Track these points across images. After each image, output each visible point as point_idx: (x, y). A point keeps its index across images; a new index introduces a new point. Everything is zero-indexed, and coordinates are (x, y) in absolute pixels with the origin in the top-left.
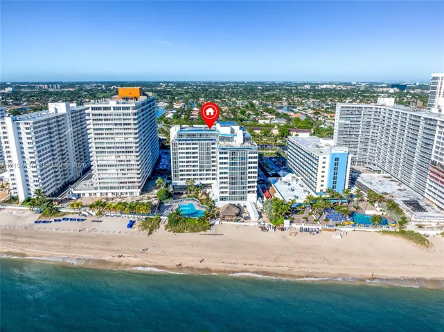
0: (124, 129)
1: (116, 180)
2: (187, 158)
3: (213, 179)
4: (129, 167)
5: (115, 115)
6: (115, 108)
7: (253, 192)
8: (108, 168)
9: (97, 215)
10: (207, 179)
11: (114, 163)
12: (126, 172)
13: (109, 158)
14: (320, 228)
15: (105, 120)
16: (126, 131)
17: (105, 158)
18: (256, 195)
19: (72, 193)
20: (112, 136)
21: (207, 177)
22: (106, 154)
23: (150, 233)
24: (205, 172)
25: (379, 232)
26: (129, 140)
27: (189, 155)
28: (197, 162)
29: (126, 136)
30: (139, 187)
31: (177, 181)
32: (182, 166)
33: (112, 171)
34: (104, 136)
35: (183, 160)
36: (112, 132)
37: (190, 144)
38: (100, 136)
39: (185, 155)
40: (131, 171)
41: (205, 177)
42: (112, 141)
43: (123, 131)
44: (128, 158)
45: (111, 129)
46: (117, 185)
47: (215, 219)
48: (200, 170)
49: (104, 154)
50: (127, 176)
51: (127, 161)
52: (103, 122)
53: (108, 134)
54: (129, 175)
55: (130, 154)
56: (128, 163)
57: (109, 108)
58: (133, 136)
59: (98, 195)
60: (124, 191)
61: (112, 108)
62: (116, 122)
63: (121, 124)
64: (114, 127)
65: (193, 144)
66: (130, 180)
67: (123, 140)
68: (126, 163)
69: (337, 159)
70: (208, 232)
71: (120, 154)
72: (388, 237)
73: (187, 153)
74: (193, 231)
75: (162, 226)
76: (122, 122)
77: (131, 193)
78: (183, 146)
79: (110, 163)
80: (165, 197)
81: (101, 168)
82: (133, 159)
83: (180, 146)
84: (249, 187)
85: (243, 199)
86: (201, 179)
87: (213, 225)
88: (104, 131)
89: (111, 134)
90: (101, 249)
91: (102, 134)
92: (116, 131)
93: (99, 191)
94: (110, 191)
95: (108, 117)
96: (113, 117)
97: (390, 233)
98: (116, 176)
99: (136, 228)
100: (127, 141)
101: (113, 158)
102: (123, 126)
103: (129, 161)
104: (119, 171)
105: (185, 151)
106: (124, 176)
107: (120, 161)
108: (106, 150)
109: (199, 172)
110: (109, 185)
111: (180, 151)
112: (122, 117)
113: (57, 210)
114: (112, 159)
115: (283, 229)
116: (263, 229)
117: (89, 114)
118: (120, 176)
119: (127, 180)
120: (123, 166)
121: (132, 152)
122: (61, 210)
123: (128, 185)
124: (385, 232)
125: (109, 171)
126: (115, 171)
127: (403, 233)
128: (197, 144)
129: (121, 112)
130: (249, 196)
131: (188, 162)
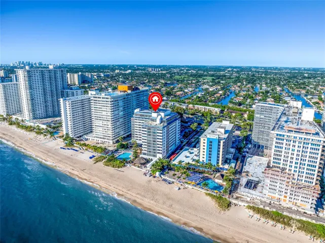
1: (102, 134)
2: (139, 128)
4: (108, 129)
8: (99, 127)
11: (102, 125)
12: (107, 131)
13: (100, 123)
16: (107, 110)
17: (98, 122)
19: (84, 137)
20: (101, 112)
23: (95, 163)
25: (206, 193)
29: (107, 112)
32: (136, 132)
35: (137, 128)
37: (140, 120)
40: (109, 131)
42: (101, 114)
44: (108, 124)
45: (101, 108)
46: (102, 137)
47: (130, 163)
52: (98, 104)
54: (108, 133)
55: (108, 122)
56: (108, 126)
57: (100, 98)
58: (110, 113)
59: (95, 140)
60: (105, 140)
61: (102, 98)
62: (103, 105)
63: (105, 106)
65: (142, 120)
68: (106, 126)
69: (211, 142)
71: (104, 121)
73: (139, 125)
74: (113, 166)
75: (104, 161)
77: (109, 142)
79: (100, 125)
81: (97, 127)
82: (110, 124)
83: (135, 121)
84: (158, 150)
85: (154, 156)
87: (126, 166)
88: (98, 109)
89: (101, 110)
93: (95, 139)
94: (100, 139)
95: (100, 102)
96: (102, 102)
98: (102, 132)
100: (107, 115)
104: (104, 130)
106: (106, 133)
107: (104, 125)
108: (99, 118)
110: (100, 136)
111: (135, 123)
112: (105, 103)
115: (154, 177)
117: (92, 100)
118: (104, 132)
119: (107, 135)
120: (106, 128)
121: (110, 121)
122: (74, 145)
123: (107, 137)
125: (99, 129)
126: (102, 130)
128: (144, 120)
129: (105, 100)
130: (158, 155)
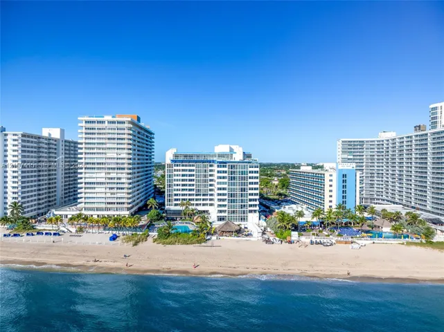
0: (118, 144)
1: (103, 200)
2: (183, 180)
3: (211, 205)
4: (119, 186)
5: (109, 129)
6: (110, 122)
7: (255, 211)
8: (96, 186)
9: (77, 231)
10: (204, 205)
11: (103, 180)
12: (115, 191)
13: (98, 175)
14: (334, 241)
15: (98, 134)
16: (119, 146)
17: (94, 175)
18: (257, 214)
19: (53, 213)
20: (104, 151)
21: (205, 202)
22: (96, 171)
23: (135, 244)
24: (202, 197)
25: (403, 244)
26: (122, 156)
27: (185, 178)
28: (193, 185)
29: (119, 151)
30: (129, 209)
31: (171, 207)
32: (177, 190)
33: (100, 189)
34: (95, 151)
35: (178, 183)
36: (104, 146)
37: (186, 166)
38: (92, 151)
39: (181, 178)
40: (121, 191)
41: (202, 202)
42: (104, 156)
43: (116, 146)
44: (119, 176)
45: (103, 143)
46: (104, 206)
47: (212, 235)
48: (197, 195)
49: (93, 171)
50: (115, 196)
51: (118, 178)
52: (96, 136)
53: (99, 149)
54: (119, 195)
55: (121, 171)
56: (119, 181)
57: (103, 122)
58: (126, 151)
60: (111, 213)
61: (106, 122)
62: (110, 136)
63: (114, 139)
64: (107, 141)
65: (190, 166)
66: (119, 201)
67: (115, 156)
68: (116, 181)
69: (344, 176)
70: (203, 244)
71: (111, 171)
72: (413, 248)
73: (183, 175)
74: (185, 243)
75: (150, 240)
76: (116, 136)
77: (119, 215)
78: (178, 168)
79: (99, 180)
80: (156, 217)
81: (89, 186)
82: (124, 176)
83: (176, 168)
84: (251, 206)
85: (243, 219)
86: (197, 205)
87: (209, 240)
88: (96, 146)
89: (103, 149)
90: (75, 255)
91: (93, 148)
92: (108, 146)
93: (83, 212)
94: (96, 213)
95: (102, 131)
96: (107, 131)
97: (416, 244)
98: (103, 195)
99: (119, 241)
100: (119, 156)
101: (103, 175)
102: (116, 141)
103: (120, 179)
104: (108, 190)
105: (181, 173)
106: (113, 196)
107: (109, 178)
108: (96, 166)
109: (195, 197)
110: (96, 205)
111: (176, 173)
112: (116, 131)
113: (33, 228)
114: (101, 176)
115: (290, 242)
116: (268, 241)
117: (81, 128)
118: (109, 195)
119: (115, 201)
120: (113, 185)
121: (124, 169)
122: (37, 227)
123: (116, 206)
124: (409, 244)
125: (97, 190)
126: (103, 190)
127: (430, 244)
128: (193, 166)
129: (115, 126)
130: (250, 215)
131: (183, 185)
